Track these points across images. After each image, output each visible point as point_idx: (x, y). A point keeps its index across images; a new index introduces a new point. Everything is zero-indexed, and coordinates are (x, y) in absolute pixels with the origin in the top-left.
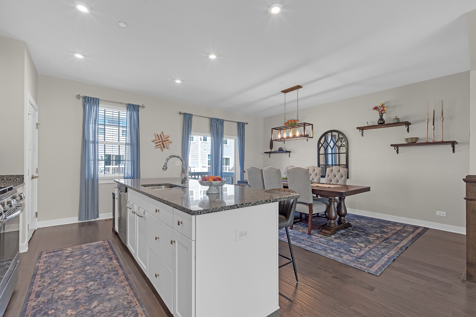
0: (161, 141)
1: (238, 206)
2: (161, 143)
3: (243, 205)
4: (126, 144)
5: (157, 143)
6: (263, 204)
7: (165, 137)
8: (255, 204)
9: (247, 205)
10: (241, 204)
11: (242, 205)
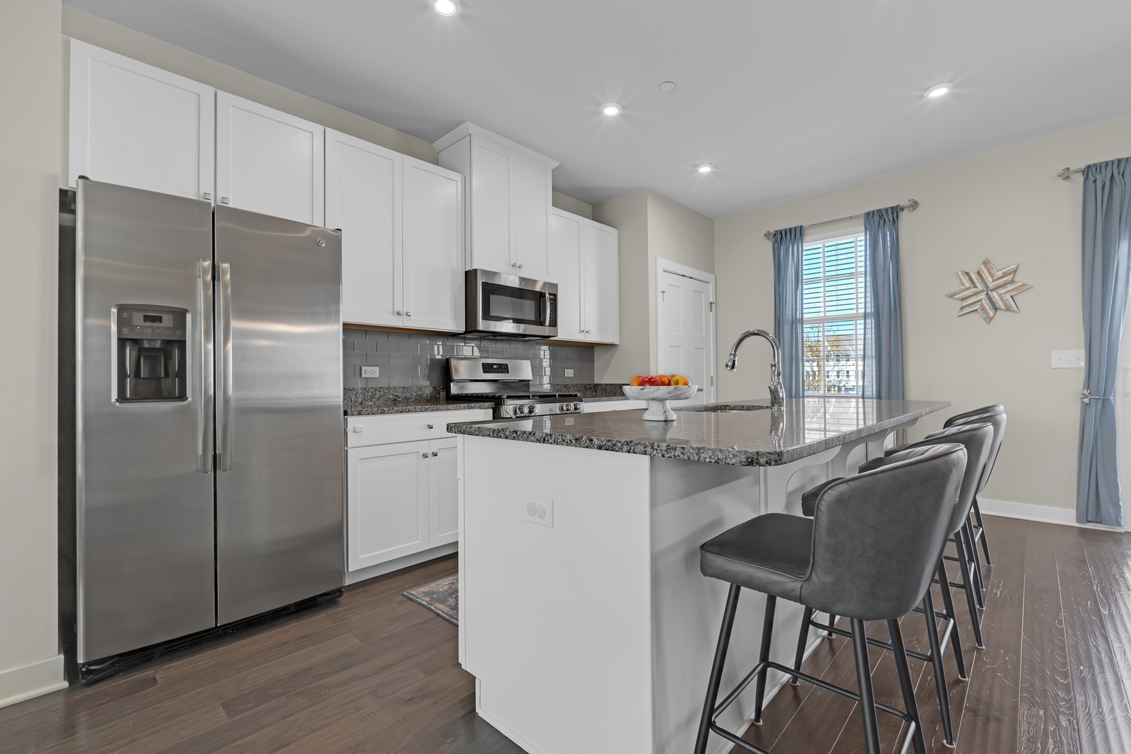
0: (982, 291)
1: (507, 433)
2: (982, 296)
3: (516, 433)
4: (865, 316)
5: (964, 299)
6: (568, 444)
7: (999, 274)
8: (544, 439)
9: (526, 436)
10: (514, 431)
11: (515, 435)
